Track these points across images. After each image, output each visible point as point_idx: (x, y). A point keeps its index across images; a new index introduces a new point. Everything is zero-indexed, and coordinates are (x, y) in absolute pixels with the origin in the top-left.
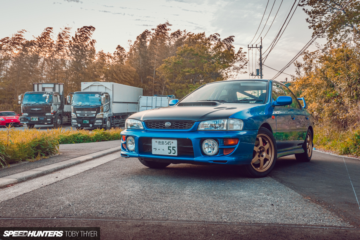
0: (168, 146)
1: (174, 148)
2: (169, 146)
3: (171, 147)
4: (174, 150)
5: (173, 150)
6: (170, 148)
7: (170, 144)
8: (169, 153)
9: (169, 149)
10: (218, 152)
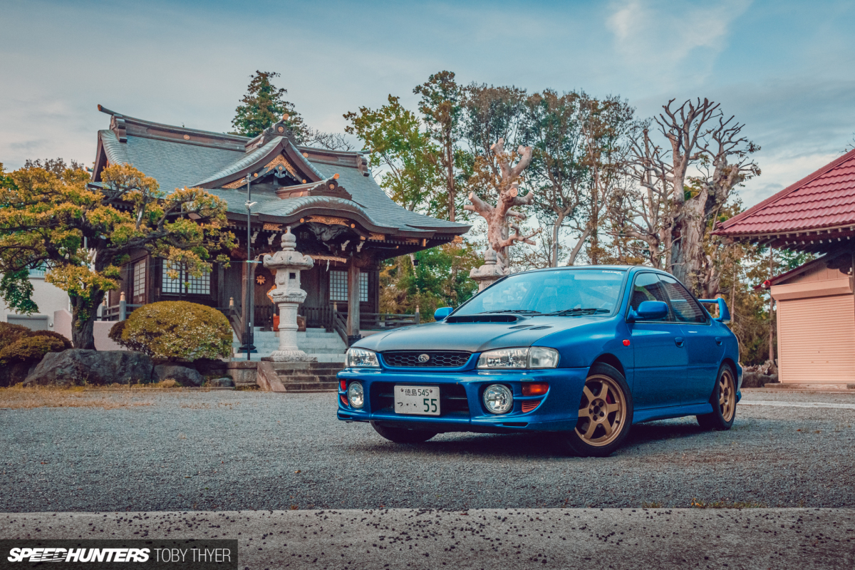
0: (423, 397)
1: (434, 402)
2: (426, 397)
3: (428, 400)
4: (435, 405)
5: (432, 404)
6: (426, 402)
7: (426, 394)
8: (425, 411)
9: (425, 404)
10: (512, 407)
